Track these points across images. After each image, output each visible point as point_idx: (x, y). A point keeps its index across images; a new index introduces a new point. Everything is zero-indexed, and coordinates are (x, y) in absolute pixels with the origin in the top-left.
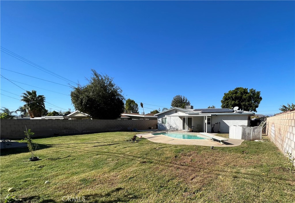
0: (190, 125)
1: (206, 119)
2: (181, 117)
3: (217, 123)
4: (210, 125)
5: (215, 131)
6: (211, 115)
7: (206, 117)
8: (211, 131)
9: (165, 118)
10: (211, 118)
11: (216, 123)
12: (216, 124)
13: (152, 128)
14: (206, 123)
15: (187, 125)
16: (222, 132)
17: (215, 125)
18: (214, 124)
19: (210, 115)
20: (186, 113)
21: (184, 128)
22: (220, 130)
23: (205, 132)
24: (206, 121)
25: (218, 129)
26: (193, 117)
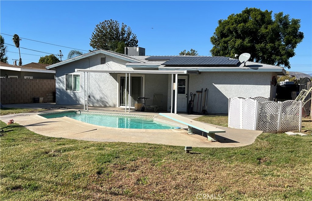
0: (136, 94)
1: (174, 82)
2: (114, 75)
3: (201, 90)
4: (184, 96)
5: (195, 110)
6: (188, 71)
7: (174, 75)
8: (185, 109)
9: (76, 77)
10: (185, 78)
11: (197, 92)
12: (197, 94)
13: (41, 99)
14: (174, 91)
15: (129, 95)
16: (213, 112)
17: (195, 95)
18: (194, 92)
19: (185, 72)
20: (127, 66)
21: (122, 102)
22: (206, 108)
23: (173, 112)
24: (175, 86)
25: (203, 105)
26: (144, 77)
